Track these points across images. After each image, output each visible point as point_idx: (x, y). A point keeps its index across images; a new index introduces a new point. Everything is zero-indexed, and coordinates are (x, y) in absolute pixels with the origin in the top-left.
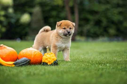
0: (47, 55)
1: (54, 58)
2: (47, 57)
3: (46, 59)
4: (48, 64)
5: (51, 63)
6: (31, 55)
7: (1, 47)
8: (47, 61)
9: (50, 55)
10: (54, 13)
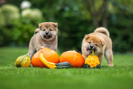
0: (92, 57)
1: (98, 62)
2: (91, 60)
3: (89, 62)
4: (91, 67)
5: (93, 67)
6: (73, 58)
7: (42, 49)
8: (90, 64)
9: (94, 58)
10: (82, 28)
